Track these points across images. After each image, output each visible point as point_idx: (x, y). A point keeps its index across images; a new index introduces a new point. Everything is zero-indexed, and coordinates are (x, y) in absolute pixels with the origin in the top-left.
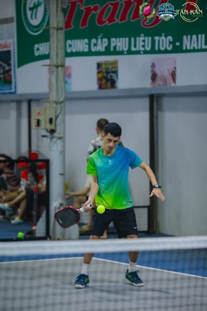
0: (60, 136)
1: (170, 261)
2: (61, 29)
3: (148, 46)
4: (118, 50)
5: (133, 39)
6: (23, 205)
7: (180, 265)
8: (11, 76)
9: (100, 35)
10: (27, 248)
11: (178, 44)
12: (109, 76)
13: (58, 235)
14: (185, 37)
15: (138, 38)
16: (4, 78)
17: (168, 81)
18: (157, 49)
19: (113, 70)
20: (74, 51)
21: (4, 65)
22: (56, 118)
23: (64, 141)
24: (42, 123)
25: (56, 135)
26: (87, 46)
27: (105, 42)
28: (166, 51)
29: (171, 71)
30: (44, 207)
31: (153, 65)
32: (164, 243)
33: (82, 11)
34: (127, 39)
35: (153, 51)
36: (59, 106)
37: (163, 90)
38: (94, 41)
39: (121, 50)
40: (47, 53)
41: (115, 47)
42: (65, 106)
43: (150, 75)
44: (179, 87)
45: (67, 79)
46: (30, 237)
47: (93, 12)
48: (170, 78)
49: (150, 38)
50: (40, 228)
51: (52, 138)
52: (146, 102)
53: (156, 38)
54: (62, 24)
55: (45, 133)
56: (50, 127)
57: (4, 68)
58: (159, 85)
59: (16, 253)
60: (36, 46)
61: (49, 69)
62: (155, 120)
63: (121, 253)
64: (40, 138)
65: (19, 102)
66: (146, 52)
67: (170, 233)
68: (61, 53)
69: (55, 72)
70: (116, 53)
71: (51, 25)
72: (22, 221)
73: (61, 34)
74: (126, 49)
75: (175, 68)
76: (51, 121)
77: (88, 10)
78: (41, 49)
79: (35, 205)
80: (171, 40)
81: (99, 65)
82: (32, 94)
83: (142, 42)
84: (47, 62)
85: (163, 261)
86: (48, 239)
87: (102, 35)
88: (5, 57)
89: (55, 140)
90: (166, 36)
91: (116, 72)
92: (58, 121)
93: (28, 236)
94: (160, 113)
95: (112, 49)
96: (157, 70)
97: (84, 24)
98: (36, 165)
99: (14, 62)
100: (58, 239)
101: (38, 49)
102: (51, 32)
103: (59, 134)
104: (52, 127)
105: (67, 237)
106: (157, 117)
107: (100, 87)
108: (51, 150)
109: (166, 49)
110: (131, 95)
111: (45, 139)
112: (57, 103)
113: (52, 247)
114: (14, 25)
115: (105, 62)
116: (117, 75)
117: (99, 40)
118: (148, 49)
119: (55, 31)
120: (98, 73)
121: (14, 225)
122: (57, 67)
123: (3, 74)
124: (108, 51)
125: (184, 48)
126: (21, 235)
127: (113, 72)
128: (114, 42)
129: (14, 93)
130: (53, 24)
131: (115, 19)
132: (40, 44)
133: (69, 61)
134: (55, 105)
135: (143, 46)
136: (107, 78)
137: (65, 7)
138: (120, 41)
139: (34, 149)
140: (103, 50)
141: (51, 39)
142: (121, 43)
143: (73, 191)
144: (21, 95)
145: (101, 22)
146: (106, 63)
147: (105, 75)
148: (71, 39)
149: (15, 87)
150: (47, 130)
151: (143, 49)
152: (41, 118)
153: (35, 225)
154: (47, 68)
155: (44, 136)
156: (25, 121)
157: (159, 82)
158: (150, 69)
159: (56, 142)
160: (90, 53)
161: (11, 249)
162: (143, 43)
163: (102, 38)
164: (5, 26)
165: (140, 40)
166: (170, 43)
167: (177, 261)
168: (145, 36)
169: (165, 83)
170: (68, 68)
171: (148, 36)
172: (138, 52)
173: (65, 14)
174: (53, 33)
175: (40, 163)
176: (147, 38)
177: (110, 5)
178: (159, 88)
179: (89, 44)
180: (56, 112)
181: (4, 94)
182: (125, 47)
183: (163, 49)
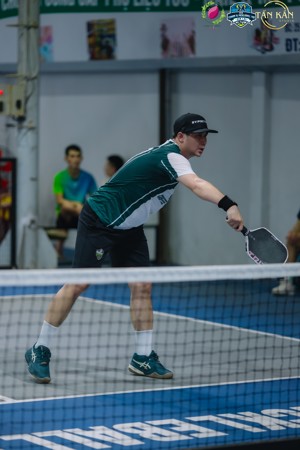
0: (33, 125)
3: (156, 1)
4: (115, 4)
13: (28, 264)
17: (184, 51)
18: (168, 4)
19: (111, 32)
20: (55, 4)
22: (27, 99)
23: (37, 134)
24: (7, 107)
25: (26, 124)
28: (180, 9)
31: (164, 28)
35: (163, 8)
36: (30, 83)
37: (178, 63)
39: (119, 4)
41: (112, 1)
42: (39, 83)
44: (199, 59)
48: (186, 46)
50: (2, 254)
51: (20, 128)
52: (154, 80)
55: (10, 121)
56: (17, 113)
58: (172, 56)
61: (19, 31)
62: (167, 105)
64: (4, 127)
66: (153, 9)
68: (34, 8)
69: (25, 36)
70: (112, 8)
74: (126, 4)
75: (194, 32)
76: (19, 104)
81: (90, 26)
84: (14, 20)
89: (24, 131)
91: (113, 36)
92: (30, 103)
94: (174, 96)
95: (107, 4)
101: (6, 1)
103: (31, 122)
104: (21, 113)
106: (170, 101)
107: (93, 57)
108: (18, 145)
109: (181, 5)
110: (135, 69)
111: (11, 129)
112: (28, 79)
115: (99, 21)
116: (114, 40)
118: (157, 4)
120: (90, 36)
122: (28, 28)
127: (110, 36)
133: (46, 19)
134: (24, 82)
135: (150, 1)
136: (101, 44)
140: (95, 4)
146: (100, 23)
147: (98, 39)
150: (14, 118)
151: (149, 4)
152: (6, 100)
154: (16, 29)
155: (9, 125)
157: (172, 51)
159: (25, 134)
160: (77, 9)
169: (181, 52)
170: (48, 28)
172: (142, 9)
178: (172, 61)
182: (126, 1)
183: (176, 4)
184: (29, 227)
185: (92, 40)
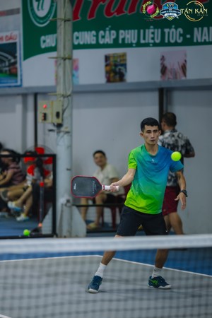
0: (67, 130)
2: (69, 20)
3: (158, 39)
4: (126, 42)
5: (142, 31)
8: (16, 68)
9: (108, 27)
11: (188, 36)
12: (117, 69)
13: (65, 232)
14: (196, 29)
16: (10, 70)
18: (166, 41)
19: (122, 63)
20: (81, 43)
21: (10, 57)
22: (64, 111)
23: (71, 136)
24: (49, 117)
25: (63, 129)
26: (95, 38)
27: (113, 35)
28: (176, 44)
29: (181, 64)
30: (51, 204)
31: (163, 58)
32: (176, 241)
33: (90, 2)
34: (136, 31)
35: (162, 44)
36: (66, 99)
37: (173, 84)
38: (101, 33)
39: (130, 42)
40: (53, 45)
41: (123, 39)
42: (72, 99)
43: (159, 68)
44: (189, 81)
45: (74, 72)
46: (37, 234)
47: (101, 3)
48: (180, 71)
49: (160, 30)
50: (46, 226)
51: (59, 132)
52: (156, 96)
53: (166, 30)
54: (69, 16)
55: (51, 127)
56: (57, 121)
57: (9, 60)
58: (169, 78)
59: (24, 250)
60: (43, 38)
61: (56, 62)
64: (47, 132)
65: (25, 96)
66: (155, 45)
68: (69, 45)
69: (62, 65)
70: (124, 45)
71: (58, 16)
72: (27, 218)
73: (69, 25)
74: (134, 42)
75: (186, 61)
76: (58, 115)
78: (48, 41)
79: (41, 202)
80: (182, 32)
81: (107, 58)
82: (38, 88)
83: (151, 34)
84: (54, 54)
86: (55, 236)
87: (110, 26)
88: (10, 49)
89: (62, 134)
90: (176, 28)
91: (125, 65)
92: (65, 115)
93: (33, 234)
95: (120, 42)
96: (167, 63)
97: (91, 15)
98: (42, 160)
99: (20, 54)
100: (65, 237)
101: (44, 41)
102: (58, 23)
103: (66, 128)
104: (59, 121)
105: (73, 234)
107: (109, 80)
108: (57, 144)
109: (176, 42)
110: (140, 88)
111: (52, 133)
112: (64, 96)
113: (61, 245)
114: (20, 17)
115: (114, 54)
116: (126, 68)
117: (107, 32)
118: (158, 41)
119: (63, 22)
120: (106, 66)
122: (65, 59)
123: (9, 66)
124: (116, 44)
125: (195, 41)
126: (26, 232)
127: (122, 65)
128: (122, 34)
129: (20, 86)
130: (61, 15)
131: (124, 10)
132: (47, 36)
133: (77, 54)
134: (62, 99)
135: (153, 39)
136: (115, 71)
138: (128, 34)
139: (40, 143)
140: (111, 42)
141: (58, 31)
142: (129, 35)
144: (27, 88)
145: (109, 13)
146: (114, 56)
148: (78, 31)
149: (21, 80)
150: (54, 124)
151: (152, 41)
152: (48, 112)
153: (42, 222)
154: (53, 60)
155: (51, 130)
156: (31, 115)
157: (169, 75)
158: (159, 62)
159: (63, 137)
160: (98, 46)
161: (18, 246)
162: (152, 36)
163: (110, 30)
164: (11, 18)
165: (149, 32)
166: (180, 35)
168: (154, 28)
170: (76, 60)
171: (158, 28)
172: (147, 45)
173: (72, 5)
174: (61, 25)
175: (47, 158)
176: (156, 30)
178: (169, 82)
179: (97, 36)
180: (63, 106)
181: (10, 87)
182: (134, 39)
183: (172, 41)
184: (66, 205)
185: (108, 68)
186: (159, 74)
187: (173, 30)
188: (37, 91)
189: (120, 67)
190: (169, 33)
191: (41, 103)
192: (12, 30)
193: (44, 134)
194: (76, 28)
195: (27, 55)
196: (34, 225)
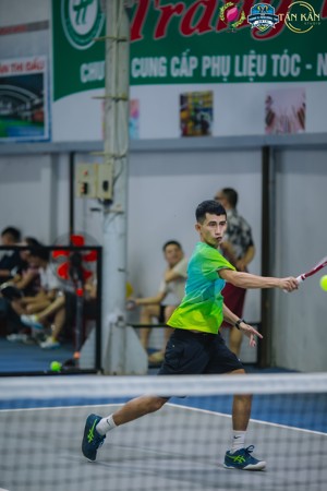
0: (119, 209)
1: (293, 411)
2: (124, 40)
3: (261, 70)
4: (213, 74)
5: (237, 58)
6: (60, 318)
7: (308, 418)
8: (42, 113)
9: (184, 50)
10: (66, 387)
11: (309, 67)
12: (199, 117)
13: (114, 367)
14: (320, 56)
15: (245, 57)
16: (33, 116)
17: (292, 126)
18: (275, 73)
19: (207, 106)
20: (144, 75)
21: (33, 96)
22: (115, 180)
23: (126, 219)
24: (92, 189)
25: (113, 207)
26: (165, 68)
27: (193, 62)
28: (290, 78)
30: (93, 323)
31: (269, 100)
32: (283, 382)
33: (157, 13)
34: (229, 58)
35: (269, 78)
36: (118, 162)
37: (284, 139)
38: (175, 60)
39: (218, 75)
40: (100, 78)
41: (209, 71)
42: (128, 162)
43: (263, 115)
44: (310, 135)
45: (132, 120)
46: (71, 369)
47: (175, 14)
48: (295, 121)
49: (265, 57)
50: (85, 356)
51: (106, 213)
52: (257, 158)
53: (275, 57)
54: (125, 32)
55: (95, 204)
56: (104, 195)
57: (32, 101)
58: (278, 131)
59: (48, 394)
60: (84, 67)
61: (104, 104)
62: (271, 186)
63: (215, 398)
64: (89, 212)
65: (55, 155)
66: (257, 79)
67: (292, 367)
68: (124, 78)
69: (113, 109)
70: (210, 79)
71: (108, 34)
72: (57, 344)
73: (124, 49)
74: (226, 74)
75: (304, 105)
76: (105, 185)
77: (168, 12)
78: (92, 71)
79: (79, 319)
80: (299, 60)
81: (183, 99)
82: (75, 143)
83: (252, 62)
84: (100, 92)
85: (281, 411)
86: (99, 373)
87: (188, 50)
88: (34, 83)
89: (111, 215)
90: (290, 54)
91: (210, 110)
92: (117, 185)
93: (66, 368)
94: (278, 177)
95: (204, 74)
96: (275, 108)
97: (160, 33)
98: (82, 257)
99: (49, 92)
100: (115, 374)
101: (86, 72)
102: (108, 45)
103: (119, 206)
104: (108, 195)
105: (128, 371)
106: (274, 182)
107: (185, 133)
108: (104, 231)
109: (290, 75)
110: (234, 146)
111: (96, 214)
112: (116, 157)
113: (105, 386)
114: (48, 34)
115: (194, 93)
116: (211, 114)
117: (184, 59)
118: (262, 74)
119: (114, 43)
120: (182, 110)
121: (46, 349)
122: (117, 100)
123: (31, 110)
124: (197, 77)
125: (319, 74)
126: (55, 366)
127: (206, 110)
128: (207, 62)
129: (49, 140)
130: (112, 32)
131: (210, 26)
132: (91, 64)
133: (136, 92)
134: (112, 161)
135: (254, 70)
136: (196, 119)
137: (131, 6)
138: (216, 61)
139: (78, 230)
140: (189, 74)
141: (108, 56)
142: (218, 64)
143: (140, 296)
144: (58, 144)
145: (186, 30)
146: (194, 96)
147: (193, 114)
148: (139, 57)
149: (50, 132)
150: (99, 200)
151: (253, 74)
152: (90, 180)
153: (79, 350)
154: (100, 102)
155: (94, 210)
156: (64, 186)
157: (277, 126)
158: (263, 106)
159: (113, 219)
160: (169, 80)
161: (40, 388)
162: (253, 65)
163: (188, 56)
164: (35, 35)
165: (249, 59)
166: (297, 65)
167: (303, 412)
168: (257, 53)
169: (288, 129)
170: (134, 102)
171: (262, 54)
172: (245, 79)
173: (130, 17)
174: (111, 47)
175: (88, 252)
176: (259, 57)
177: (202, 5)
178: (277, 137)
179: (168, 65)
180: (113, 172)
181: (32, 141)
182: (225, 70)
183: (284, 74)
184: (117, 324)
186: (263, 125)
187: (286, 56)
188: (73, 148)
189: (203, 113)
190: (279, 61)
191: (80, 167)
192: (37, 55)
193: (85, 215)
194: (135, 52)
195: (60, 93)
196: (67, 356)
